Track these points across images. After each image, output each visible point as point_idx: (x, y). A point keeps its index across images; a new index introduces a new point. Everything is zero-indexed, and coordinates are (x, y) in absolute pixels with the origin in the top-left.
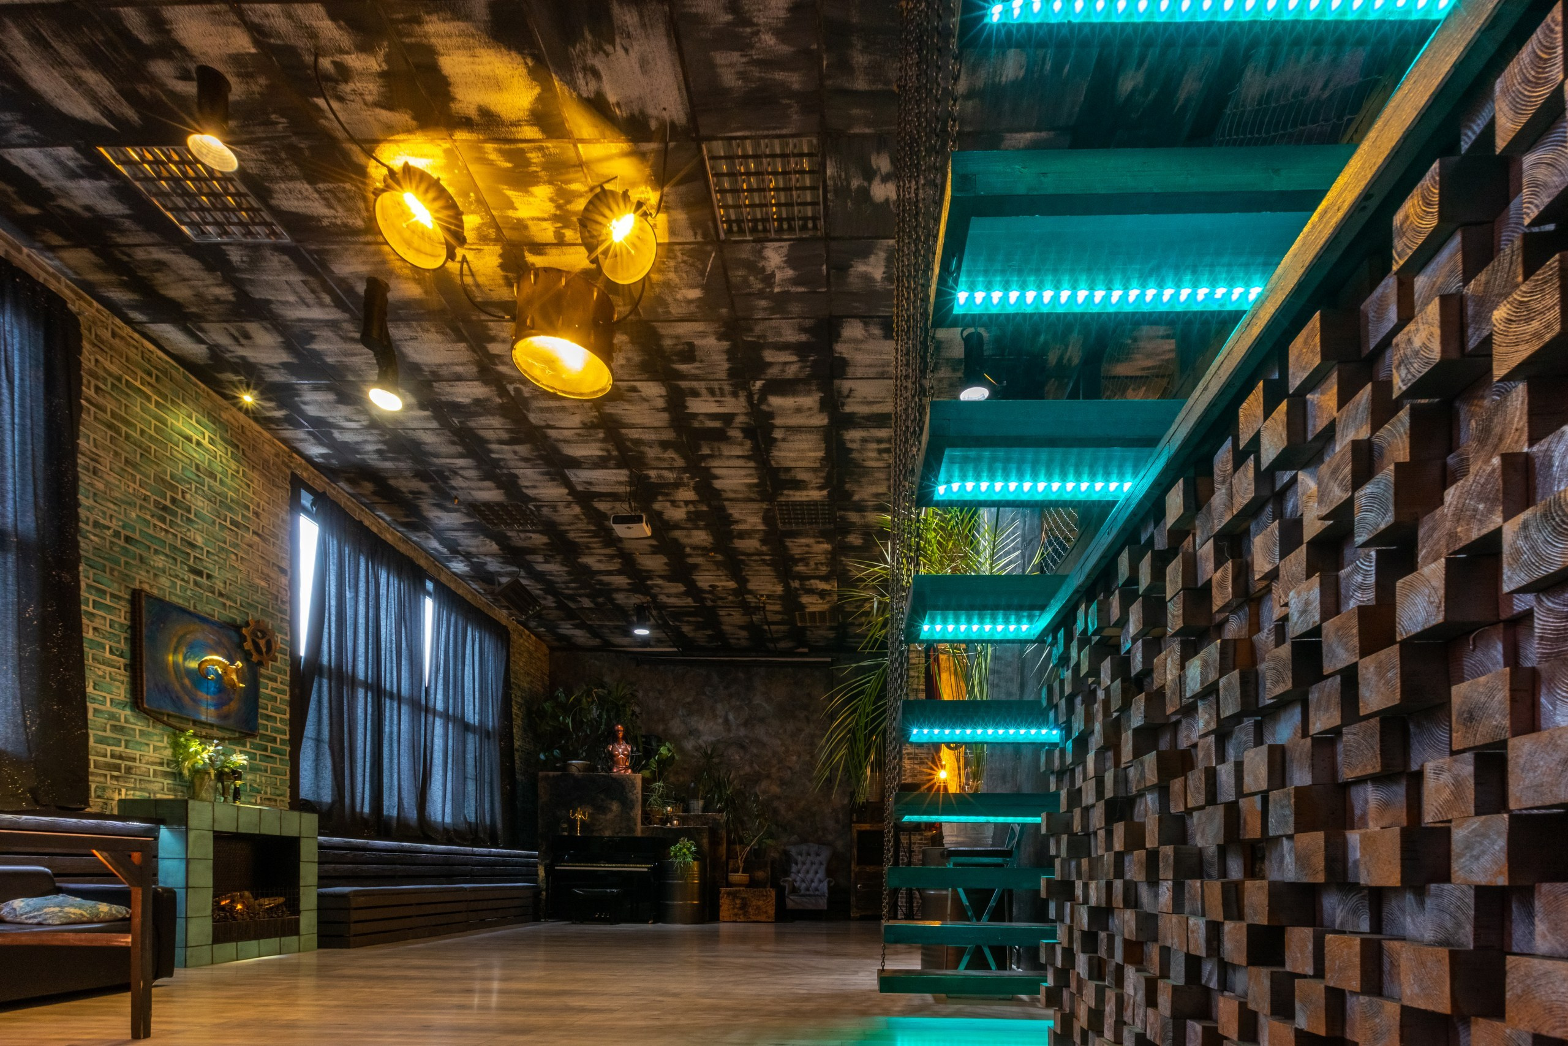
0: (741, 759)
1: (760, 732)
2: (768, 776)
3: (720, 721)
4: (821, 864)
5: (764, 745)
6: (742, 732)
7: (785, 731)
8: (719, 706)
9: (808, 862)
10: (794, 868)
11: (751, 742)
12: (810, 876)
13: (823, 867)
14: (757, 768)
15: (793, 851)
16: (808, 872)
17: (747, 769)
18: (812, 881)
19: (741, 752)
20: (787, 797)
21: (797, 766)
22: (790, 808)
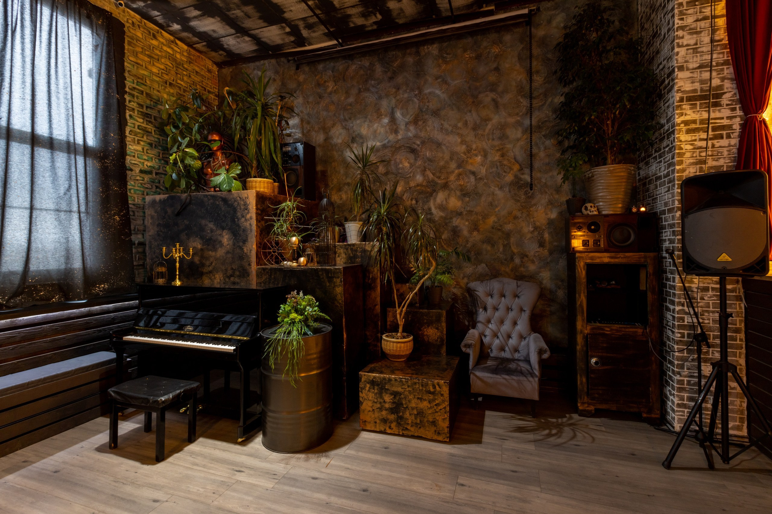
0: (412, 165)
1: (435, 128)
2: (445, 186)
4: (522, 310)
5: (439, 145)
7: (466, 123)
9: (502, 307)
10: (482, 316)
11: (423, 143)
12: (506, 327)
14: (431, 176)
15: (480, 289)
16: (502, 322)
17: (419, 178)
18: (509, 337)
19: (412, 156)
20: (470, 212)
21: (483, 171)
22: (475, 227)
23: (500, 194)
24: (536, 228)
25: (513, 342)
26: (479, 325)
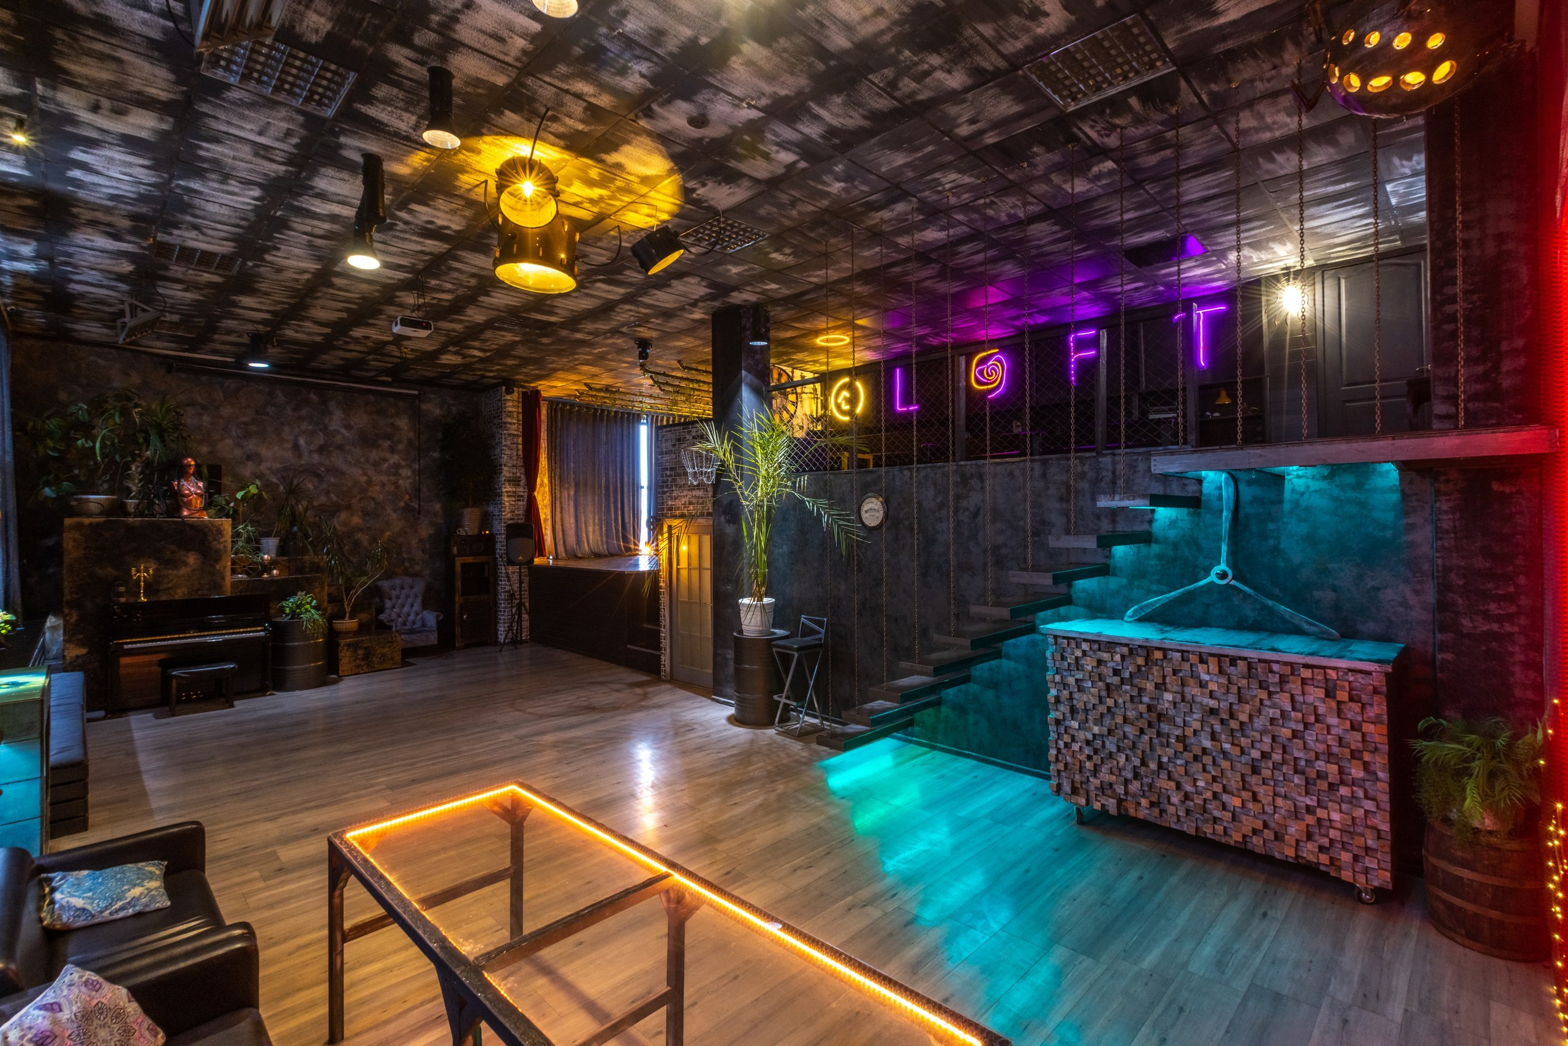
0: (316, 488)
1: (338, 460)
2: (348, 507)
3: (289, 445)
4: (416, 596)
5: (343, 473)
6: (316, 458)
7: (367, 461)
8: (287, 429)
9: (403, 596)
10: (388, 603)
11: (328, 470)
12: (406, 609)
13: (419, 600)
14: (335, 498)
15: (385, 585)
16: (403, 606)
17: (323, 499)
18: (409, 615)
19: (316, 480)
20: (370, 528)
21: (381, 497)
22: (374, 540)
23: (394, 516)
24: (420, 540)
25: (411, 618)
26: (387, 611)
